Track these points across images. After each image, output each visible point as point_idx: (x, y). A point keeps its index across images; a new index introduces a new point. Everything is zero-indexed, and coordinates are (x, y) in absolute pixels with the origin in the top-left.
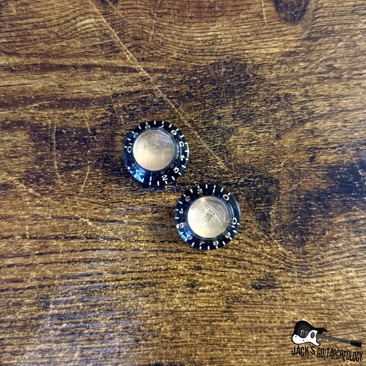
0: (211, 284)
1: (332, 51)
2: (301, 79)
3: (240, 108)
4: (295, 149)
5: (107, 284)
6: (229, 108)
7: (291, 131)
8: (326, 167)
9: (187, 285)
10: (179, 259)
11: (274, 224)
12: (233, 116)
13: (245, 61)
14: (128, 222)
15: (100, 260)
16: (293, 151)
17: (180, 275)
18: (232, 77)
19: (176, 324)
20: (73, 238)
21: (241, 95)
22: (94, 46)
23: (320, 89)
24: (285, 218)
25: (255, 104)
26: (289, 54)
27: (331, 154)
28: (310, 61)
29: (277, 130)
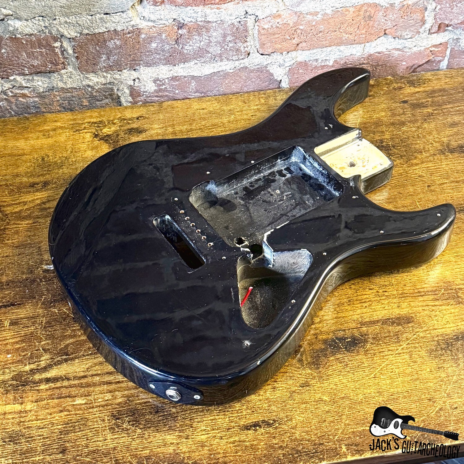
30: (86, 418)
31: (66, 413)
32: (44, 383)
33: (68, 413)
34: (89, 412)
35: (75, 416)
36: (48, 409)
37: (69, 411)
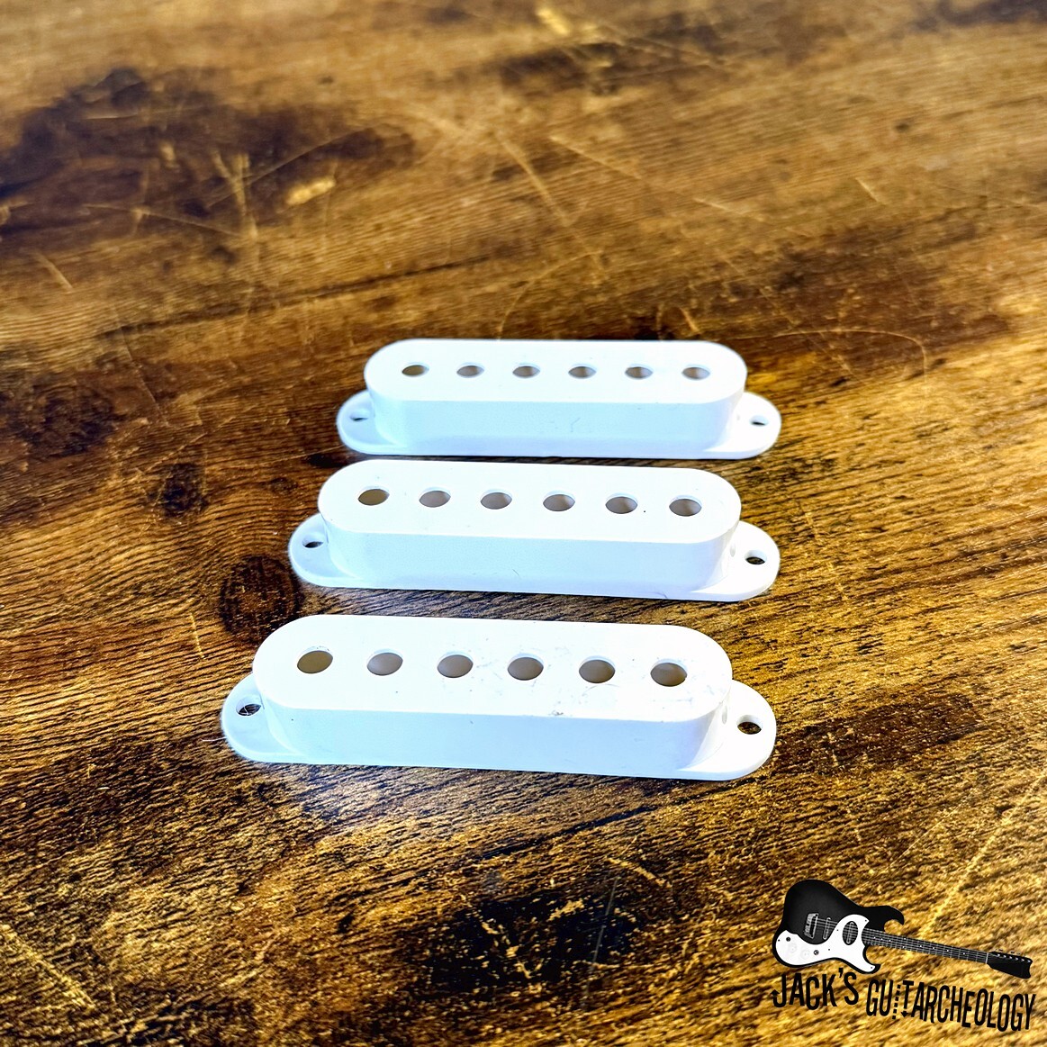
3: (136, 841)
4: (294, 909)
6: (103, 849)
7: (278, 868)
8: (390, 936)
12: (115, 864)
13: (148, 739)
16: (290, 915)
18: (115, 779)
21: (139, 812)
25: (176, 826)
27: (397, 900)
29: (240, 873)
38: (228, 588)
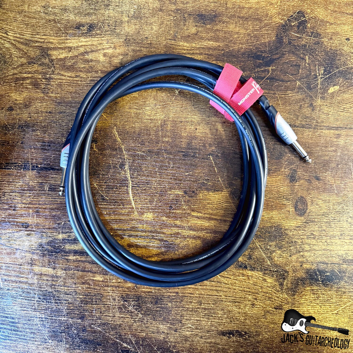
0: (260, 305)
1: (313, 228)
2: (301, 237)
3: (278, 243)
5: (223, 300)
6: (274, 243)
7: (295, 254)
8: (306, 269)
9: (251, 305)
10: (250, 295)
11: (285, 287)
12: (275, 246)
13: (282, 227)
14: (233, 279)
15: (221, 291)
16: (295, 262)
17: (249, 301)
18: (276, 232)
19: (246, 318)
20: (212, 281)
21: (279, 239)
22: (228, 214)
23: (307, 241)
24: (289, 285)
25: (284, 243)
26: (298, 227)
27: (308, 265)
28: (305, 230)
29: (290, 253)
30: (102, 294)
31: (87, 286)
32: (73, 254)
33: (89, 286)
34: (104, 290)
35: (93, 290)
36: (74, 278)
37: (89, 285)
38: (297, 202)
